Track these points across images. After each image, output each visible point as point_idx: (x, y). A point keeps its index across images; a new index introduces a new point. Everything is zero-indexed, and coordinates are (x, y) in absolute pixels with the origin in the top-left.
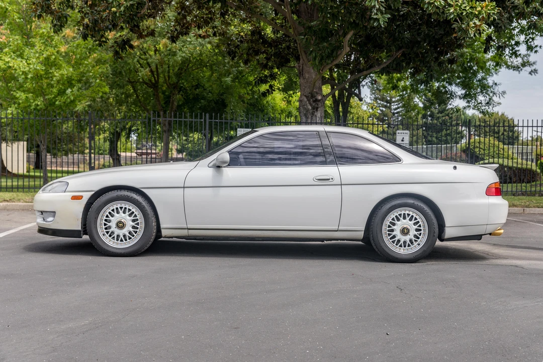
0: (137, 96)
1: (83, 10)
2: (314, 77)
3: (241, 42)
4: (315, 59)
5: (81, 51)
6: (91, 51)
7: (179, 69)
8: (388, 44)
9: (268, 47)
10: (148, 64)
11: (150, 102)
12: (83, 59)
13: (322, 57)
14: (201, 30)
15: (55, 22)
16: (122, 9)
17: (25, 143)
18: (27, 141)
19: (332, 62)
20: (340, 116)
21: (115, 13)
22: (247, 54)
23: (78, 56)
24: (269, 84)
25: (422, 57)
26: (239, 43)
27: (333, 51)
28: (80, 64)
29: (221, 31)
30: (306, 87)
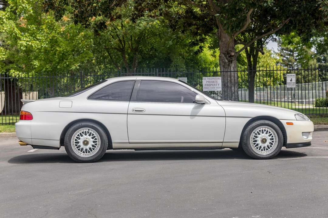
0: (111, 58)
1: (74, 5)
2: (228, 40)
3: (179, 18)
4: (228, 28)
5: (74, 31)
6: (80, 31)
7: (138, 38)
8: (279, 15)
9: (197, 20)
10: (117, 35)
11: (120, 61)
12: (74, 36)
13: (233, 27)
14: (151, 12)
15: (56, 14)
16: (99, 4)
17: (37, 92)
18: (39, 91)
19: (240, 30)
20: (251, 64)
21: (96, 7)
22: (184, 26)
23: (72, 35)
24: (199, 46)
25: (303, 22)
26: (178, 19)
27: (240, 23)
28: (73, 40)
29: (165, 12)
30: (223, 47)
